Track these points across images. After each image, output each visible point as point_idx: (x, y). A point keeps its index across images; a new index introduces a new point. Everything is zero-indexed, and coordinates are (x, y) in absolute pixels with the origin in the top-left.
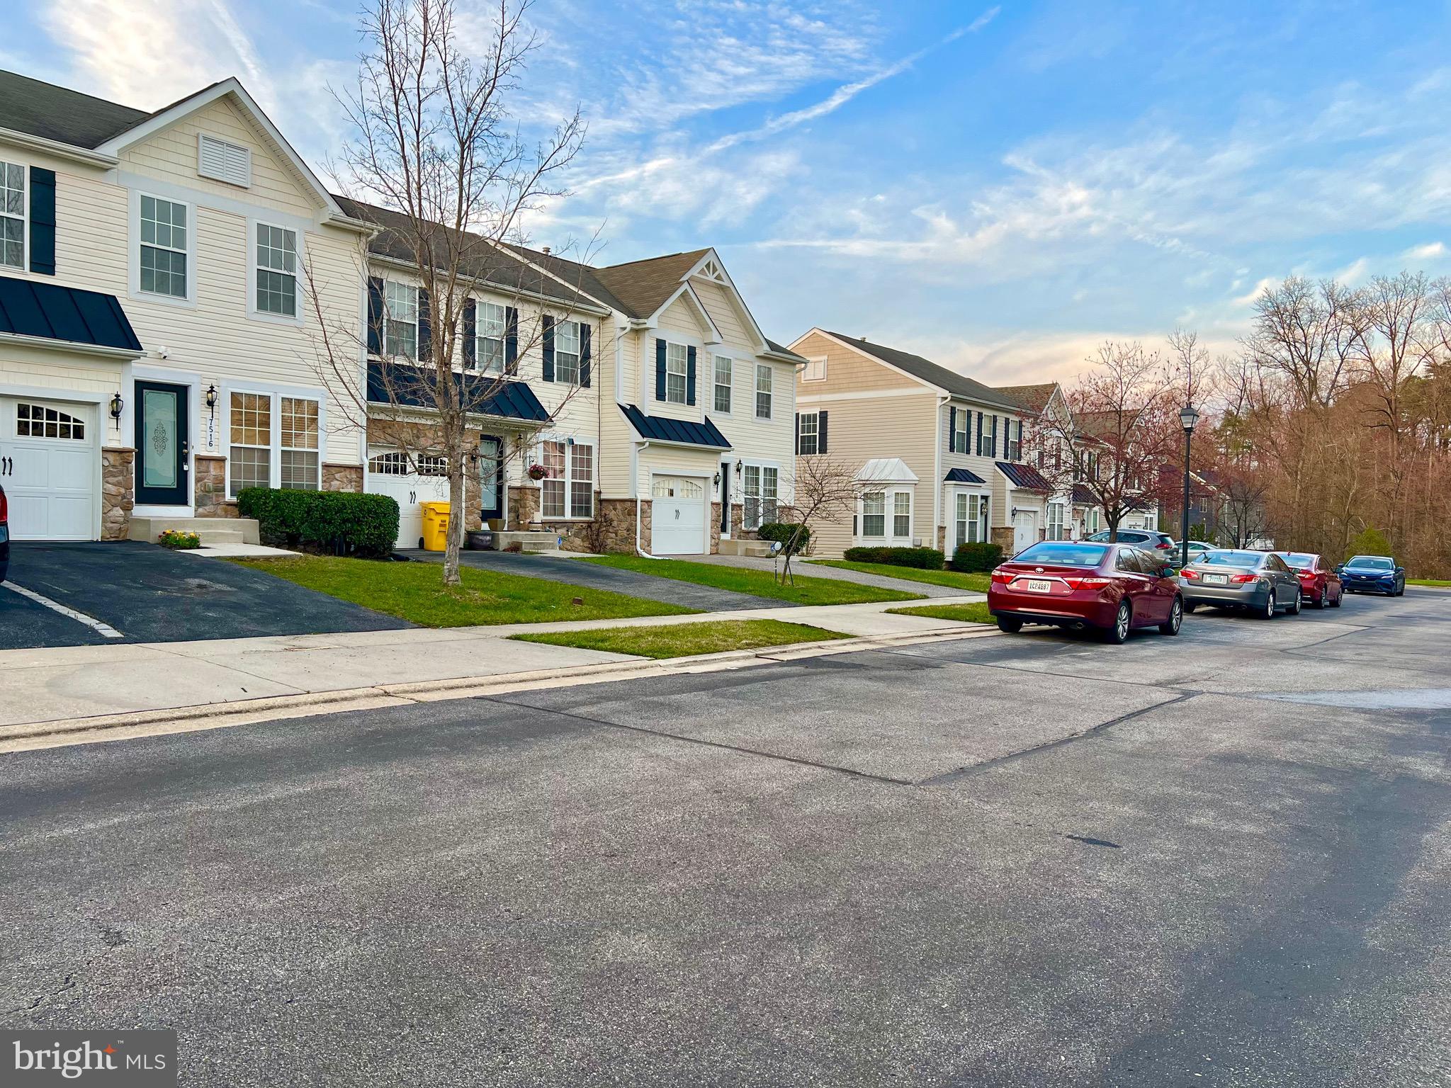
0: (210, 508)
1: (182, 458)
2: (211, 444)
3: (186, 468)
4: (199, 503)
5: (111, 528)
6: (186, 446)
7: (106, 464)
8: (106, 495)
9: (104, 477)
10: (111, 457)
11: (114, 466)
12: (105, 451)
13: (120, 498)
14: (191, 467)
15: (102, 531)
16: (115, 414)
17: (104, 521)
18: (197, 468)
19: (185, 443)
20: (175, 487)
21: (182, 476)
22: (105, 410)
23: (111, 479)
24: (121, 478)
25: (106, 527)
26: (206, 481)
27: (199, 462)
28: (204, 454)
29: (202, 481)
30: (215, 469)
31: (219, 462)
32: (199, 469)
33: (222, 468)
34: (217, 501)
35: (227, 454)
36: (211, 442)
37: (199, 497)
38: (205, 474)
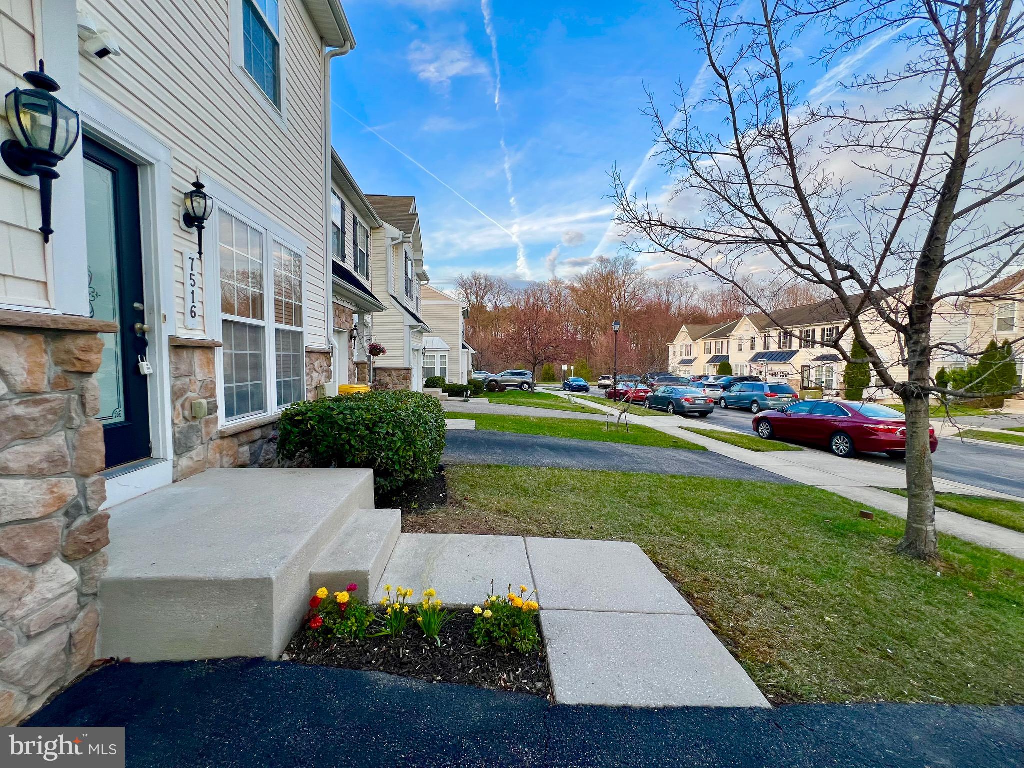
1: (135, 344)
2: (193, 314)
3: (145, 368)
4: (183, 447)
5: (31, 664)
10: (10, 351)
13: (57, 521)
14: (158, 366)
19: (136, 305)
21: (136, 388)
24: (58, 439)
26: (189, 394)
27: (177, 355)
28: (183, 334)
29: (182, 396)
30: (201, 367)
31: (207, 351)
32: (177, 369)
33: (211, 363)
34: (208, 434)
35: (215, 334)
36: (194, 309)
37: (180, 433)
38: (187, 380)
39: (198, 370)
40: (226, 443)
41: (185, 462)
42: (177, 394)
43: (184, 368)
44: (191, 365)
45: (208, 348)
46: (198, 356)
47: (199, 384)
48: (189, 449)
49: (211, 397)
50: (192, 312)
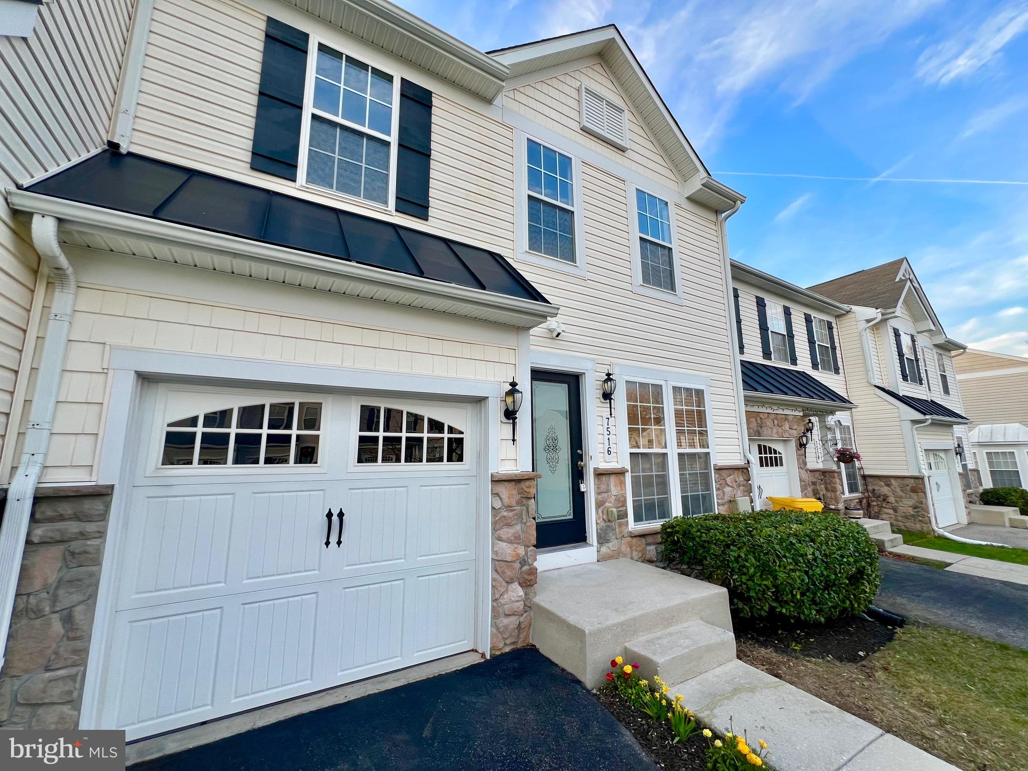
0: (613, 545)
1: (577, 474)
2: (609, 452)
3: (583, 488)
4: (603, 539)
5: (506, 627)
6: (580, 458)
7: (498, 505)
8: (499, 564)
9: (494, 530)
10: (503, 490)
11: (509, 508)
12: (497, 481)
13: (517, 565)
14: (589, 486)
15: (493, 635)
16: (510, 415)
17: (495, 615)
18: (598, 487)
19: (579, 451)
20: (571, 517)
21: (578, 499)
22: (495, 410)
23: (507, 532)
24: (518, 527)
25: (497, 628)
26: (607, 504)
27: (599, 479)
28: (603, 466)
29: (603, 505)
30: (615, 486)
31: (619, 475)
32: (599, 488)
33: (623, 483)
34: (621, 532)
35: (626, 464)
36: (609, 449)
37: (601, 529)
38: (606, 495)
39: (613, 488)
40: (635, 540)
41: (604, 549)
42: (599, 505)
43: (603, 487)
44: (608, 485)
45: (621, 473)
46: (613, 480)
47: (613, 498)
48: (608, 541)
49: (622, 506)
50: (608, 451)
